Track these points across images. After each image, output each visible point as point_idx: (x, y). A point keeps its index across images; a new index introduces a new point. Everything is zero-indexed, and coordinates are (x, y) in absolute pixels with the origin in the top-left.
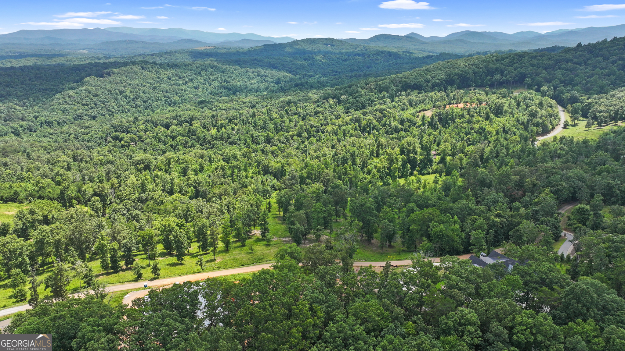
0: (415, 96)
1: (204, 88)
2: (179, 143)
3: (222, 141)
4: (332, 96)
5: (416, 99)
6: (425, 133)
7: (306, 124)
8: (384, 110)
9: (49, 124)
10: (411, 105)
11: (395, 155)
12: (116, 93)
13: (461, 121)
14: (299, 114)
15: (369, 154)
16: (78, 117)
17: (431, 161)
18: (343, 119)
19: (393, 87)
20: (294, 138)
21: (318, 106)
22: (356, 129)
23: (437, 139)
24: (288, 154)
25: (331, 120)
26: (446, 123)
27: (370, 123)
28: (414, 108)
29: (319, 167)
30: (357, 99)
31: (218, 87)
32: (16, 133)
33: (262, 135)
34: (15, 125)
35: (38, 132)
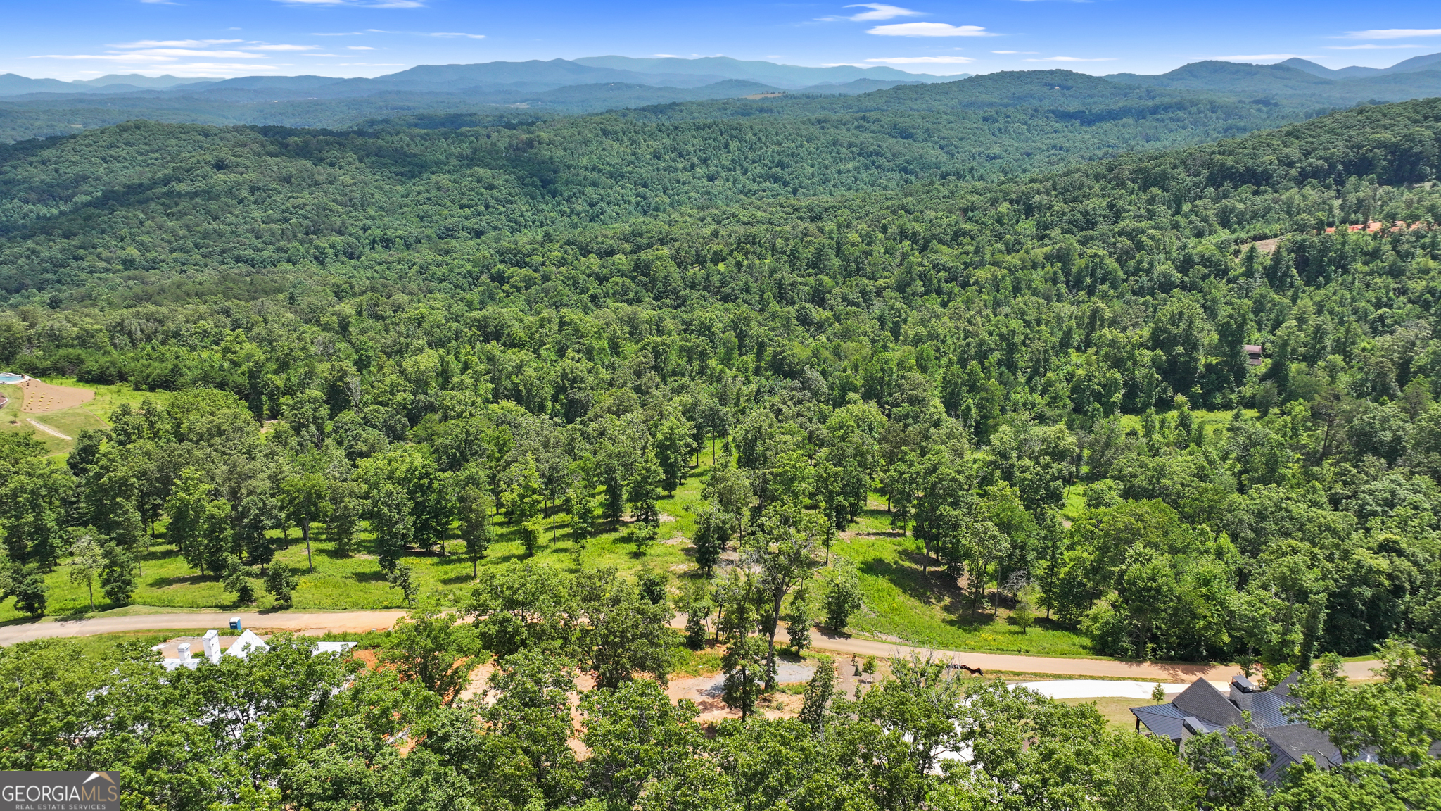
0: (1241, 199)
1: (728, 180)
2: (611, 291)
3: (705, 293)
5: (1241, 206)
6: (1248, 297)
7: (926, 261)
8: (1143, 232)
9: (387, 243)
10: (1224, 223)
13: (1366, 269)
14: (914, 238)
16: (447, 232)
17: (1240, 374)
18: (1028, 252)
19: (1183, 175)
20: (884, 294)
21: (969, 219)
22: (1054, 279)
24: (847, 330)
25: (993, 255)
26: (1320, 274)
27: (1096, 265)
28: (1234, 231)
30: (1075, 204)
31: (761, 176)
32: (320, 259)
33: (805, 283)
34: (322, 243)
35: (364, 258)
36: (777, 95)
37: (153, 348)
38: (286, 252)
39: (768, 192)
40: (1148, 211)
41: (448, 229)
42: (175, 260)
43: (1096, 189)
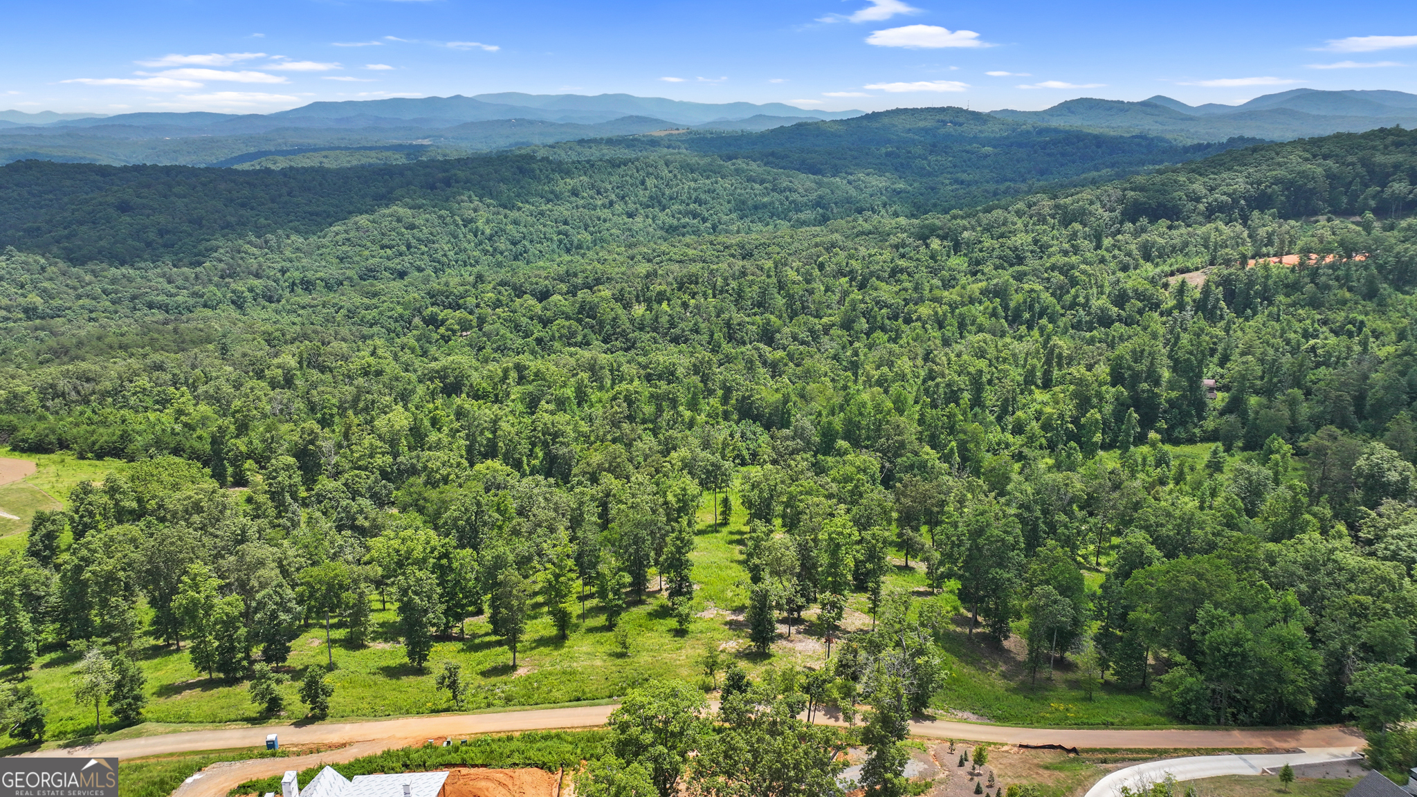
0: (1158, 234)
1: (647, 217)
2: (557, 335)
3: (655, 334)
4: (940, 232)
5: (1161, 241)
6: (1185, 330)
7: (867, 298)
8: (1073, 267)
9: (308, 286)
10: (1147, 257)
11: (1095, 385)
12: (454, 221)
13: (1289, 300)
14: (852, 275)
15: (1021, 379)
16: (370, 274)
17: (1200, 406)
18: (964, 287)
19: (1101, 211)
20: (832, 332)
21: (903, 256)
22: (994, 314)
23: (1220, 348)
24: (808, 371)
25: (931, 290)
26: (1247, 306)
27: (1033, 299)
28: (1157, 265)
29: (878, 408)
30: (1004, 240)
31: (680, 213)
32: (239, 304)
33: (753, 323)
34: (240, 286)
35: (283, 301)
36: (681, 131)
37: (94, 411)
38: (202, 296)
39: (688, 229)
40: (1073, 246)
41: (371, 270)
42: (82, 307)
43: (1020, 225)
